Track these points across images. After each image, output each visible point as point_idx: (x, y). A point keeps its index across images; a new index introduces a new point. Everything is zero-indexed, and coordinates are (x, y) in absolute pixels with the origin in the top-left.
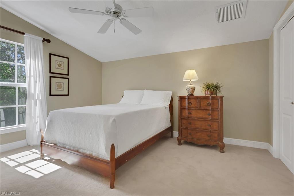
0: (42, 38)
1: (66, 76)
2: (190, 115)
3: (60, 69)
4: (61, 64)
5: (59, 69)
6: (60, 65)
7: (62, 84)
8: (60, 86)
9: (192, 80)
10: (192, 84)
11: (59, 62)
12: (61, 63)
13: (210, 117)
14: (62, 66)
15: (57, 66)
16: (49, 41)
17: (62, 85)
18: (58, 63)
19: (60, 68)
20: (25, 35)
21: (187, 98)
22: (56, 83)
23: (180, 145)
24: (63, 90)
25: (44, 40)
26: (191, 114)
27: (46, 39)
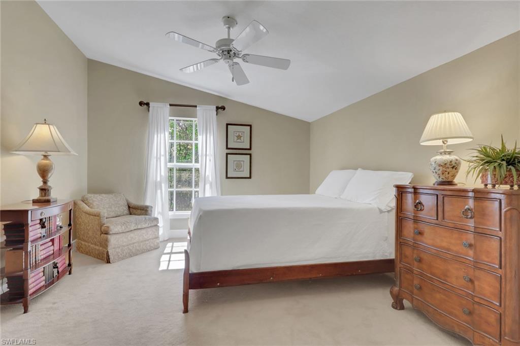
0: (215, 107)
1: (247, 152)
2: (419, 237)
3: (240, 142)
4: (240, 135)
5: (238, 142)
6: (239, 137)
7: (242, 162)
8: (239, 166)
9: (451, 142)
10: (450, 153)
11: (238, 133)
12: (240, 133)
13: (471, 252)
14: (242, 138)
15: (236, 138)
16: (223, 108)
17: (241, 164)
18: (237, 135)
19: (239, 140)
20: (198, 108)
21: (412, 190)
22: (234, 161)
23: (396, 308)
24: (243, 171)
25: (218, 108)
26: (421, 233)
27: (220, 106)
